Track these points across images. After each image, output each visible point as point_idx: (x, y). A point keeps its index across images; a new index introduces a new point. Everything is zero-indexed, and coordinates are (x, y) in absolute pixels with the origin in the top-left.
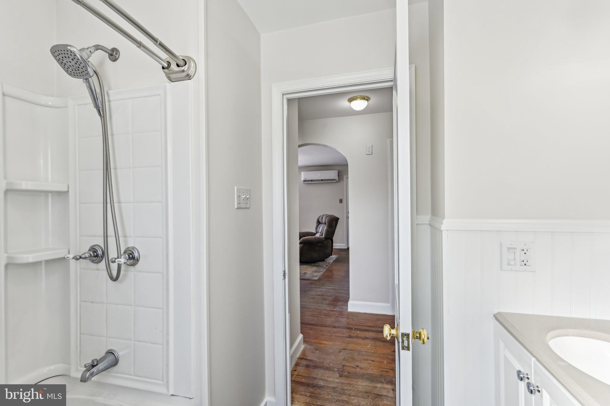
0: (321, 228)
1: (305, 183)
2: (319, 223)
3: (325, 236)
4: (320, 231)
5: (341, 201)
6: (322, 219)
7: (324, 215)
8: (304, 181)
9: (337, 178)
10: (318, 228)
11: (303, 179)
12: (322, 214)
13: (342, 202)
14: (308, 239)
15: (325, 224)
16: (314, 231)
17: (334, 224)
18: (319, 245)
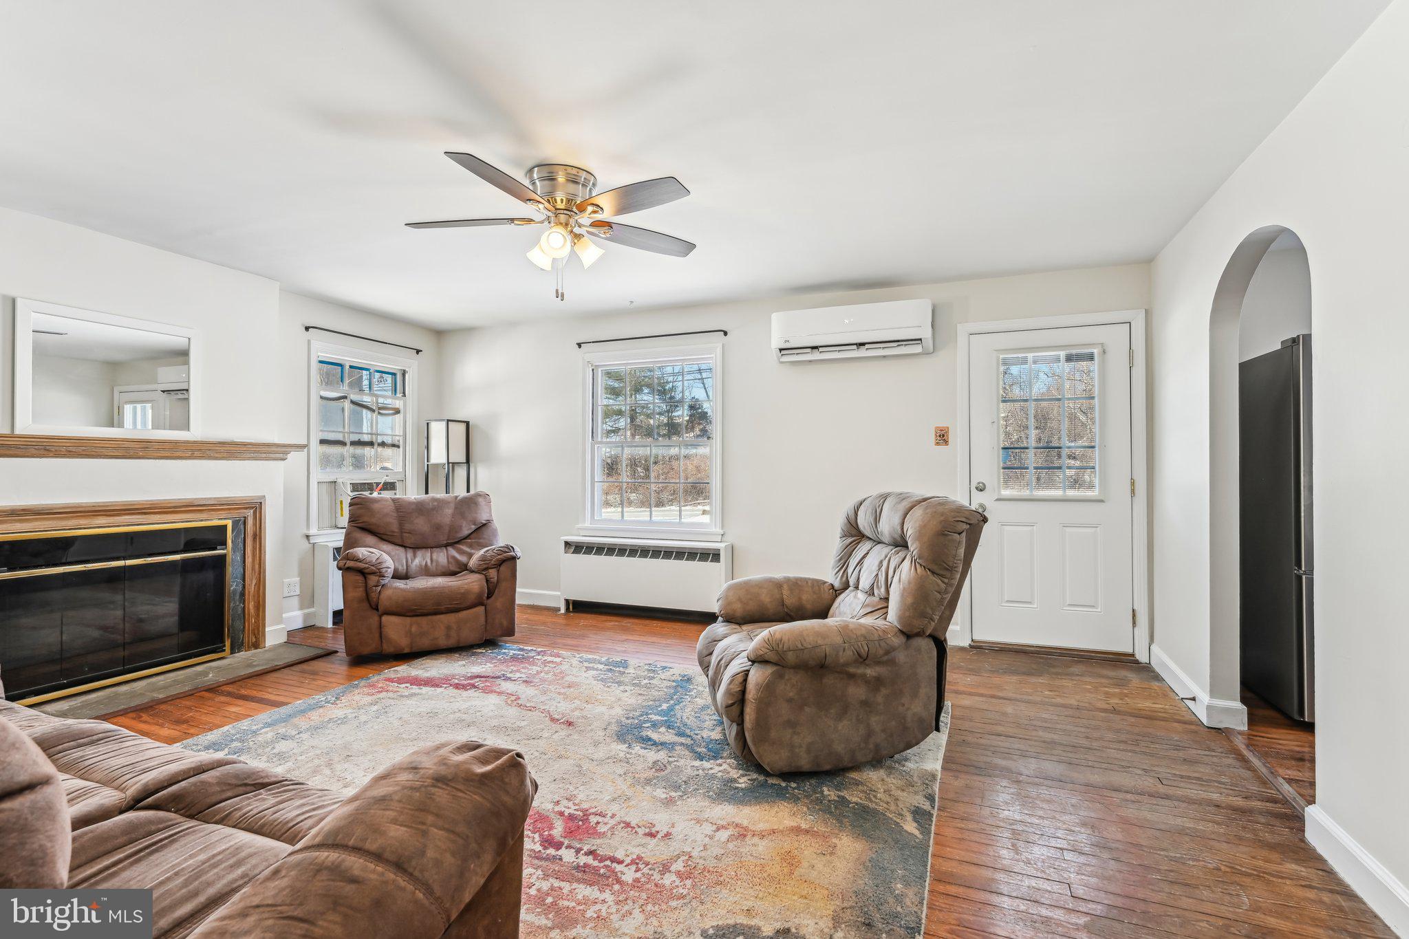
0: (871, 564)
1: (785, 359)
2: (854, 534)
3: (901, 618)
4: (865, 583)
5: (942, 437)
6: (877, 519)
7: (884, 497)
8: (781, 350)
9: (926, 333)
10: (853, 562)
11: (777, 343)
12: (875, 491)
13: (946, 442)
14: (801, 635)
15: (900, 543)
16: (829, 576)
17: (962, 551)
18: (870, 672)
